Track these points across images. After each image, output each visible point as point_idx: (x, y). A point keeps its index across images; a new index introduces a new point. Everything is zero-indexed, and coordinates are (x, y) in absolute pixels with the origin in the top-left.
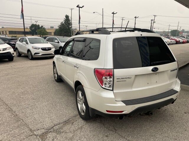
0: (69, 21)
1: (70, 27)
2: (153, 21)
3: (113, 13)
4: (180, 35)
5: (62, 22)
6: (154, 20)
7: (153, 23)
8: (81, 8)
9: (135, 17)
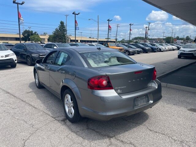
0: (64, 27)
1: (65, 33)
2: (147, 28)
3: (108, 20)
4: (175, 42)
5: (57, 29)
6: (149, 27)
7: (147, 30)
8: (77, 14)
9: (130, 25)
